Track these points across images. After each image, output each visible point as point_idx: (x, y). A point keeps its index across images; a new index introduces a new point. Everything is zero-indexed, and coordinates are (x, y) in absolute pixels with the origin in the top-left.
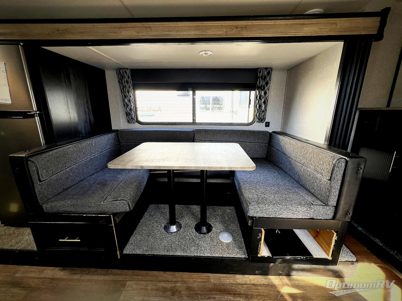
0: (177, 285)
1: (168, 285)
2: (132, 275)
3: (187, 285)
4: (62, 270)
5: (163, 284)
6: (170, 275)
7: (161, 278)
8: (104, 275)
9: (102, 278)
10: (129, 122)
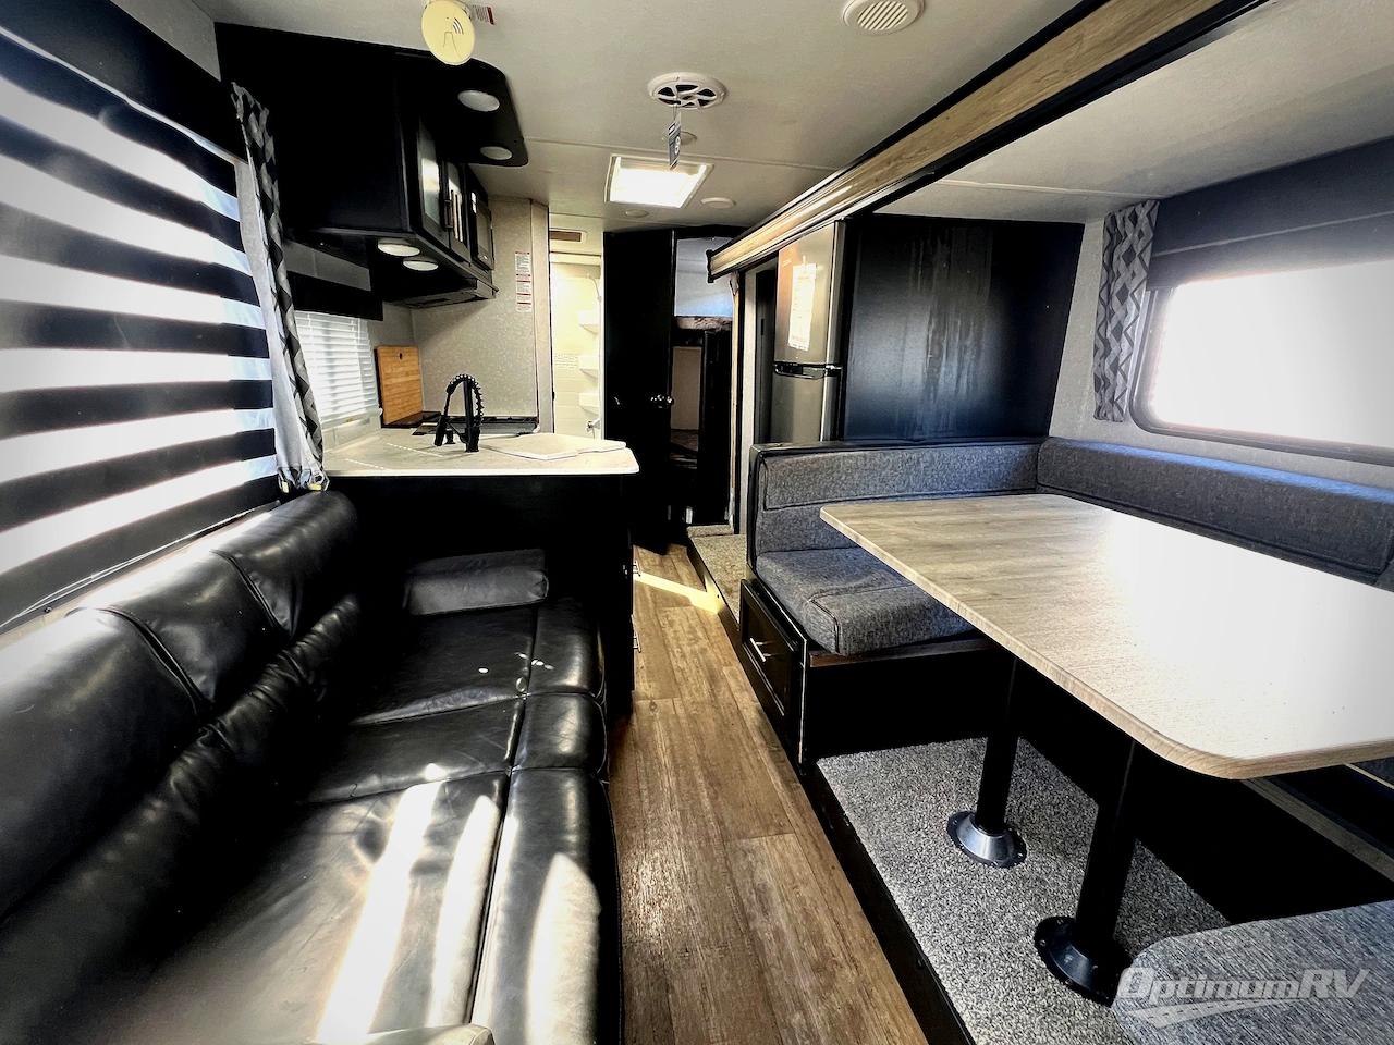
0: (847, 971)
1: (832, 943)
2: (810, 834)
3: (863, 1006)
4: (759, 711)
5: (827, 924)
6: (864, 936)
7: (839, 911)
8: (786, 782)
9: (776, 780)
10: (1097, 416)
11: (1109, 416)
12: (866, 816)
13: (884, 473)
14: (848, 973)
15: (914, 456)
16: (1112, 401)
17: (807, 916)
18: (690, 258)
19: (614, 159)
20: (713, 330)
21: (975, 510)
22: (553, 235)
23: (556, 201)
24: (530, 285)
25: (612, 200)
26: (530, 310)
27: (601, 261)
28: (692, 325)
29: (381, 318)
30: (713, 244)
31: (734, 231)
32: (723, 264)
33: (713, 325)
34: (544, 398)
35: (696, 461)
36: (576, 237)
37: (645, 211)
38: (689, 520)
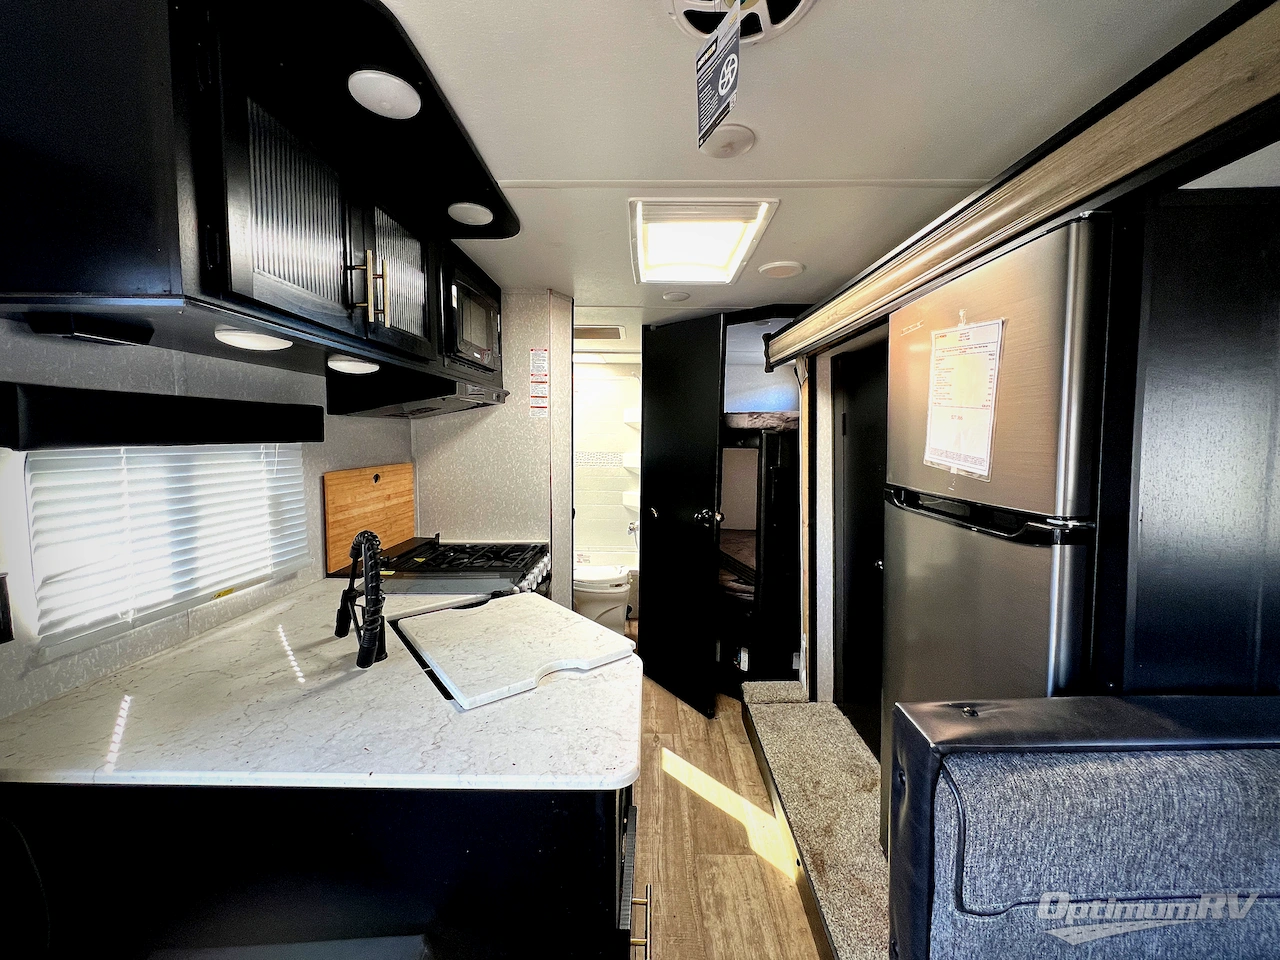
18: (743, 348)
19: (633, 206)
20: (772, 428)
22: (577, 333)
23: (583, 290)
24: (546, 385)
25: (643, 279)
26: (546, 415)
27: (639, 359)
28: (745, 423)
30: (773, 325)
31: (796, 312)
32: (789, 347)
33: (773, 423)
34: (560, 517)
35: (752, 588)
36: (612, 333)
37: (685, 292)
38: (744, 666)
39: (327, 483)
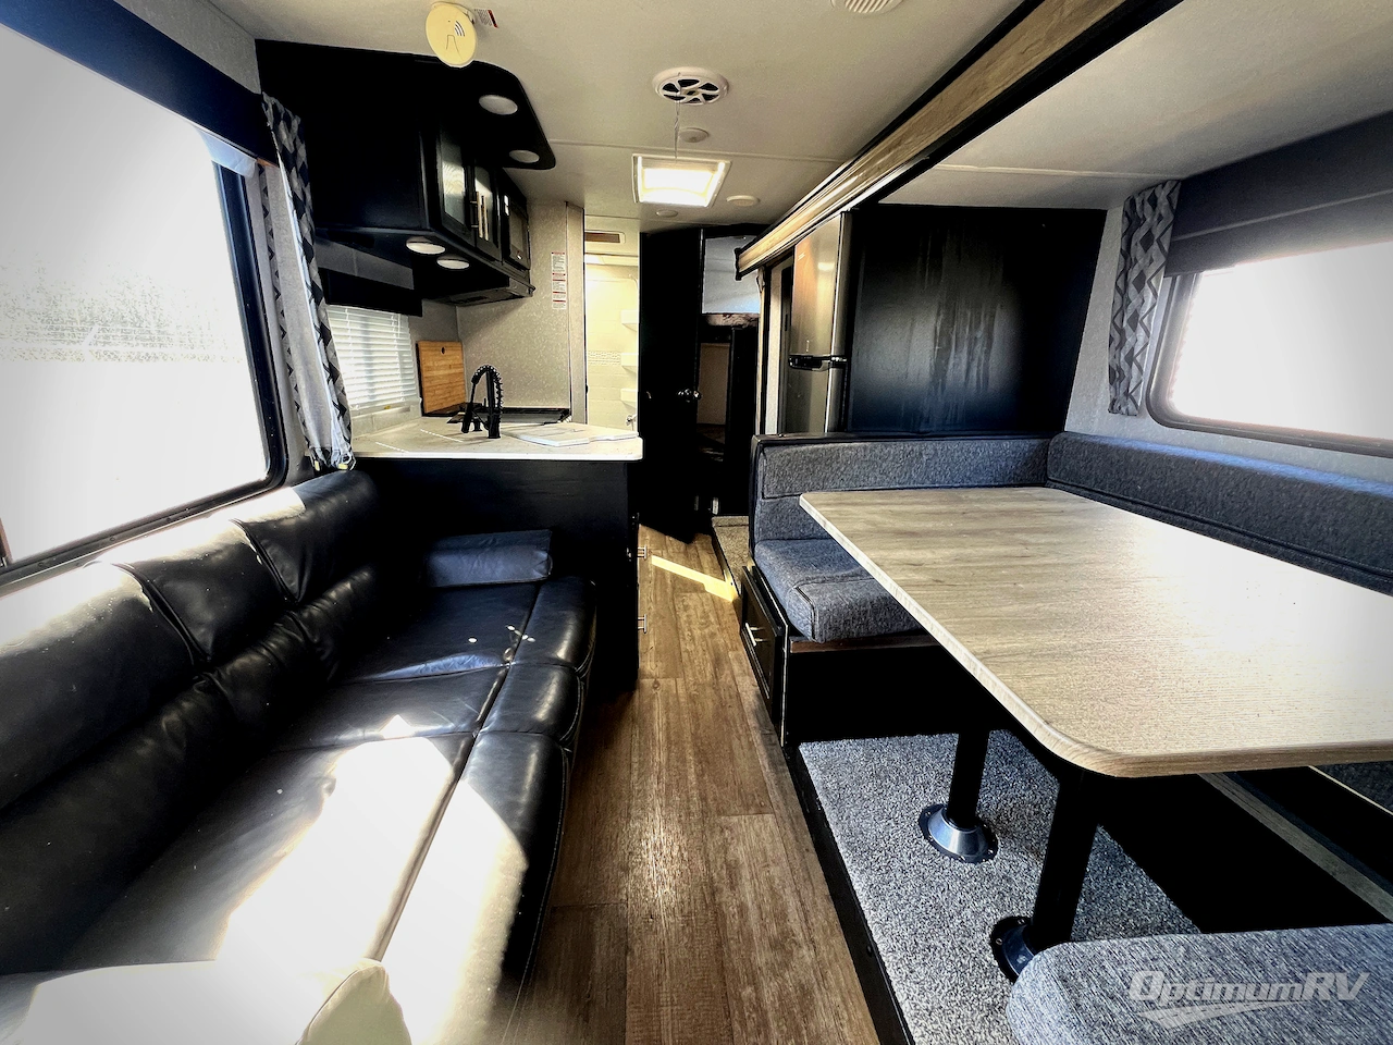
0: (804, 951)
1: (795, 922)
2: (789, 817)
3: (816, 986)
4: (758, 696)
5: (792, 904)
6: (827, 919)
7: (807, 893)
8: (773, 764)
9: (764, 762)
10: (1112, 410)
11: (1123, 409)
12: (838, 803)
13: (884, 465)
14: (806, 954)
15: (916, 448)
16: (1127, 394)
17: (774, 893)
18: (718, 256)
19: (635, 159)
20: (740, 326)
21: (960, 501)
22: (589, 237)
23: (591, 202)
24: (565, 283)
25: (641, 200)
26: (565, 308)
27: (636, 262)
28: (720, 321)
29: (419, 314)
30: (741, 241)
31: (758, 229)
32: (750, 260)
33: (741, 321)
34: (577, 392)
35: (721, 454)
36: (615, 238)
37: (675, 211)
38: (715, 510)
39: (421, 348)
